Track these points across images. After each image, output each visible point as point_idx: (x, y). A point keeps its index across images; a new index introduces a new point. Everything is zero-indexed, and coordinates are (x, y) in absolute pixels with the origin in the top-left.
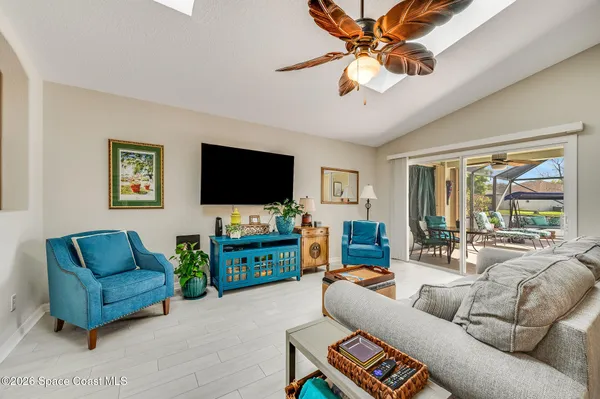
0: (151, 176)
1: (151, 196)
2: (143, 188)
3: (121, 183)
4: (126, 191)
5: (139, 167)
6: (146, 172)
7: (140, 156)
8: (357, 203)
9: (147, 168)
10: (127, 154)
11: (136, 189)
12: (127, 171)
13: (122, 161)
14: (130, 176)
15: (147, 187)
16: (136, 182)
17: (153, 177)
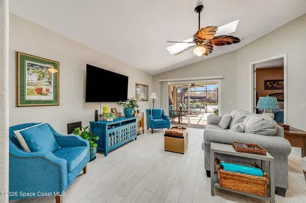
0: (50, 83)
1: (50, 97)
2: (44, 91)
3: (27, 87)
4: (31, 93)
5: (41, 76)
6: (47, 80)
7: (42, 67)
8: (147, 101)
9: (48, 76)
10: (32, 65)
11: (39, 91)
12: (31, 77)
13: (28, 69)
14: (35, 82)
15: (48, 91)
16: (40, 86)
17: (52, 83)
